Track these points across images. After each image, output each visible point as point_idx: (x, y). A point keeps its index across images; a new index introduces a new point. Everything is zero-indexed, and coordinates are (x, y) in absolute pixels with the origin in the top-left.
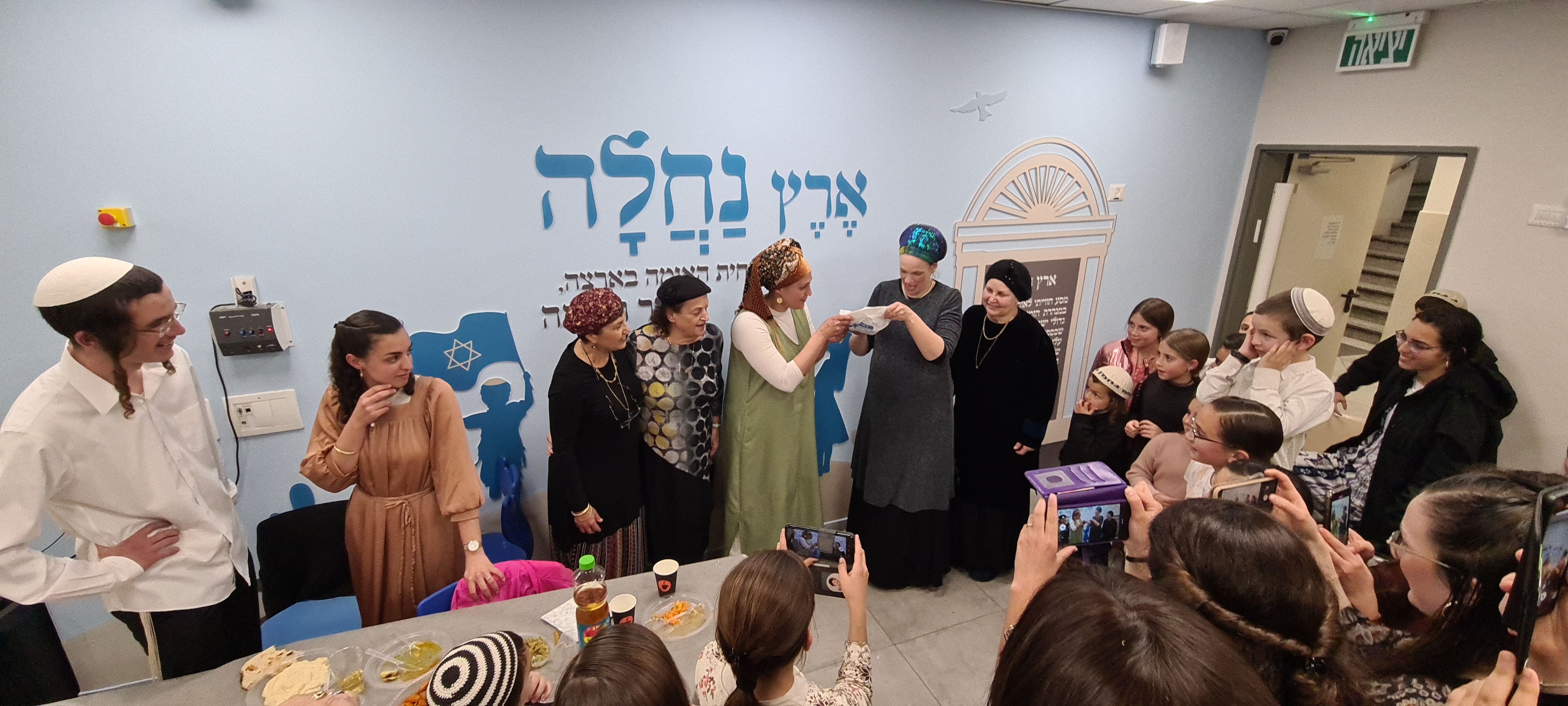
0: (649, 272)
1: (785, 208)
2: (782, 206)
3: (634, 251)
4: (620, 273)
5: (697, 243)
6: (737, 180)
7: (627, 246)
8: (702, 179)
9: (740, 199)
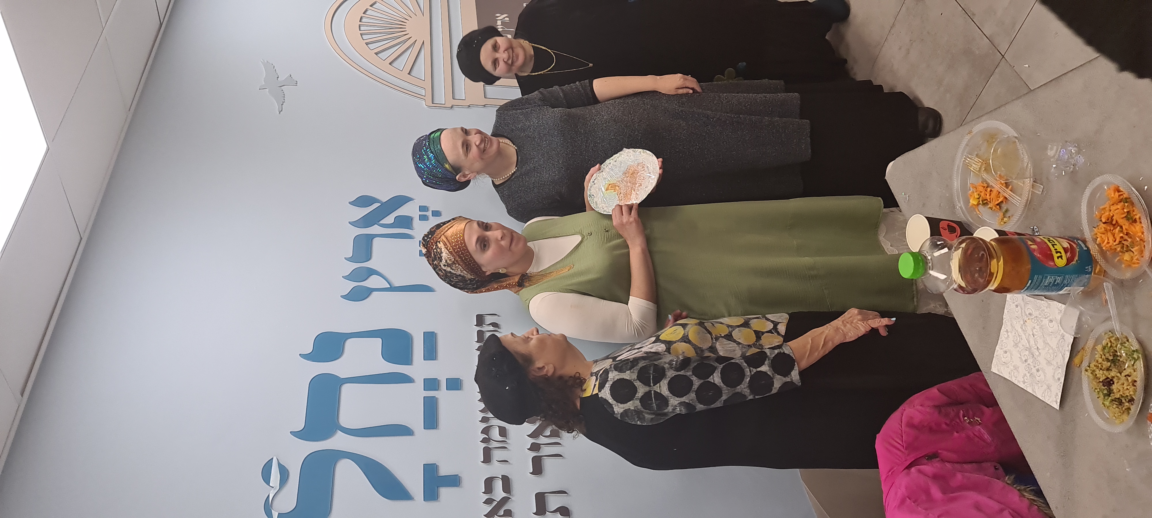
0: (487, 458)
1: (397, 284)
2: (392, 289)
3: (454, 481)
4: (488, 502)
5: (443, 395)
6: (350, 343)
7: (444, 492)
8: (346, 389)
9: (379, 340)
